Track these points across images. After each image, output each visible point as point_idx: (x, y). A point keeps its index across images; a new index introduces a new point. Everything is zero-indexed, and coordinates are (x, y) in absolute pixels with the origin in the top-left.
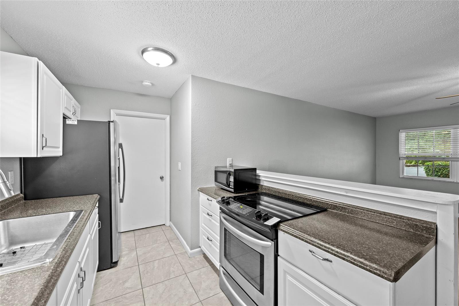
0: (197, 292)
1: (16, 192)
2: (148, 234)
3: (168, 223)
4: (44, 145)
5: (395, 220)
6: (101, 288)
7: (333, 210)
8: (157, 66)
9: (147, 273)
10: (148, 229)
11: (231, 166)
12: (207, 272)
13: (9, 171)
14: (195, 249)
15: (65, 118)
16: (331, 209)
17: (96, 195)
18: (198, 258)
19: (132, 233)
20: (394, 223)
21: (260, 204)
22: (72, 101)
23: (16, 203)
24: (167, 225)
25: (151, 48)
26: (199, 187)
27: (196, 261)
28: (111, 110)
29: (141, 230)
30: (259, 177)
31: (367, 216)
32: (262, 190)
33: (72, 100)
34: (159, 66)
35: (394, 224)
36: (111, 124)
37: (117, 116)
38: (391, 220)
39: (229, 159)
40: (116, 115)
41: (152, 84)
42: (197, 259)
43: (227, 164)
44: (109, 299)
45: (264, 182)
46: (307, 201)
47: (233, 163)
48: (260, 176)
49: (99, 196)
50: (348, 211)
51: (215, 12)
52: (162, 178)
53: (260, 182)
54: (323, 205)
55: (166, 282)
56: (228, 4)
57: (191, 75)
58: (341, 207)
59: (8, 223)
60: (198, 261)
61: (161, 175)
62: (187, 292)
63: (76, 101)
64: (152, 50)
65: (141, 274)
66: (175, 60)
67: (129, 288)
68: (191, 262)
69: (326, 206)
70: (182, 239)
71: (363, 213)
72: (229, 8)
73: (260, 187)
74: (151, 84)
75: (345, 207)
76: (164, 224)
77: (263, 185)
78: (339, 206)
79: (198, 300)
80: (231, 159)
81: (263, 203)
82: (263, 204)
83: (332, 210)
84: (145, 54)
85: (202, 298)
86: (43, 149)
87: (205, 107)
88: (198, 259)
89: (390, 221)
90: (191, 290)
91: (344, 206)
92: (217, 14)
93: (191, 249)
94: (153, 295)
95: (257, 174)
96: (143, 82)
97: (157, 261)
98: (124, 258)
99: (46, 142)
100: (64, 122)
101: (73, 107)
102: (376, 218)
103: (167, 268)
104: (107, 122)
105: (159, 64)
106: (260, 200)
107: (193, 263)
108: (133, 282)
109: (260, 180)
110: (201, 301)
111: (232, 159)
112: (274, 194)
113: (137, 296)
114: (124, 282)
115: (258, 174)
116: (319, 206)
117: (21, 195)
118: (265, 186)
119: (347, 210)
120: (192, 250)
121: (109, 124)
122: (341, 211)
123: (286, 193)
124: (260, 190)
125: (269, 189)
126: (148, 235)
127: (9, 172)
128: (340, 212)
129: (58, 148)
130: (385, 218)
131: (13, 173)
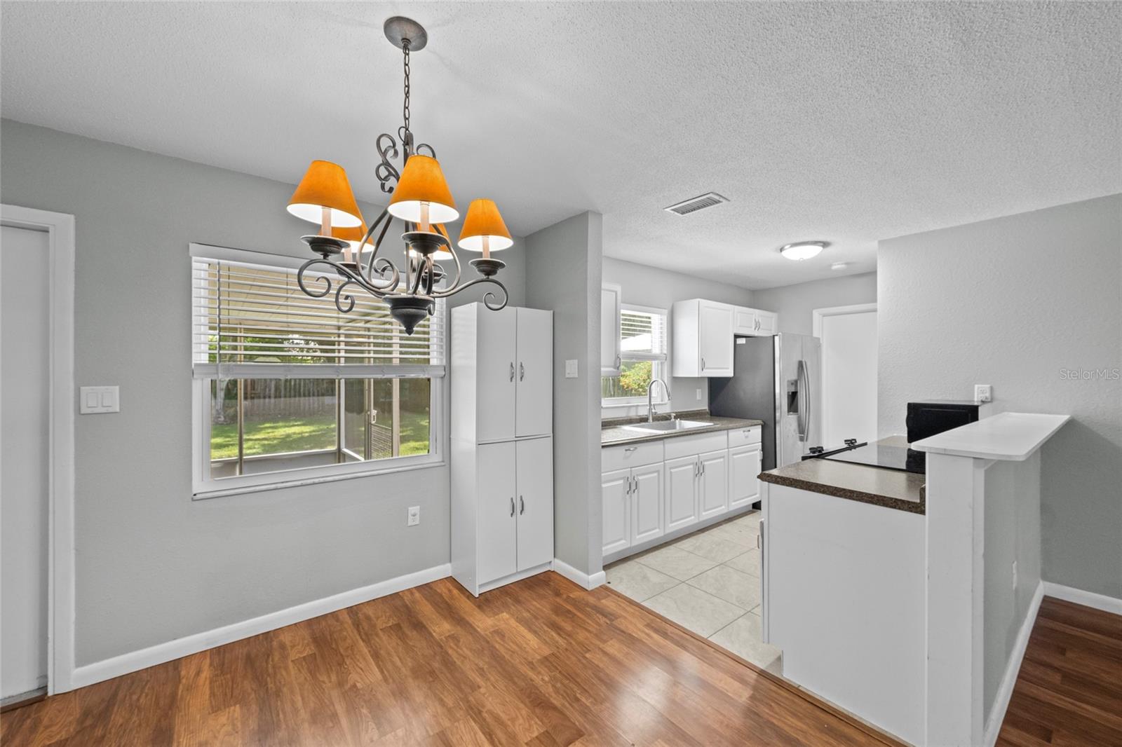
1: (704, 406)
4: (703, 367)
13: (699, 387)
15: (736, 336)
23: (701, 415)
25: (789, 246)
28: (813, 311)
36: (776, 338)
37: (822, 318)
39: (978, 388)
41: (846, 264)
43: (973, 397)
47: (996, 396)
49: (762, 423)
59: (684, 422)
66: (825, 244)
74: (845, 266)
80: (989, 386)
84: (783, 252)
86: (702, 370)
99: (705, 364)
100: (735, 342)
101: (756, 320)
111: (991, 387)
117: (708, 410)
121: (774, 338)
127: (698, 390)
129: (729, 368)
131: (700, 390)
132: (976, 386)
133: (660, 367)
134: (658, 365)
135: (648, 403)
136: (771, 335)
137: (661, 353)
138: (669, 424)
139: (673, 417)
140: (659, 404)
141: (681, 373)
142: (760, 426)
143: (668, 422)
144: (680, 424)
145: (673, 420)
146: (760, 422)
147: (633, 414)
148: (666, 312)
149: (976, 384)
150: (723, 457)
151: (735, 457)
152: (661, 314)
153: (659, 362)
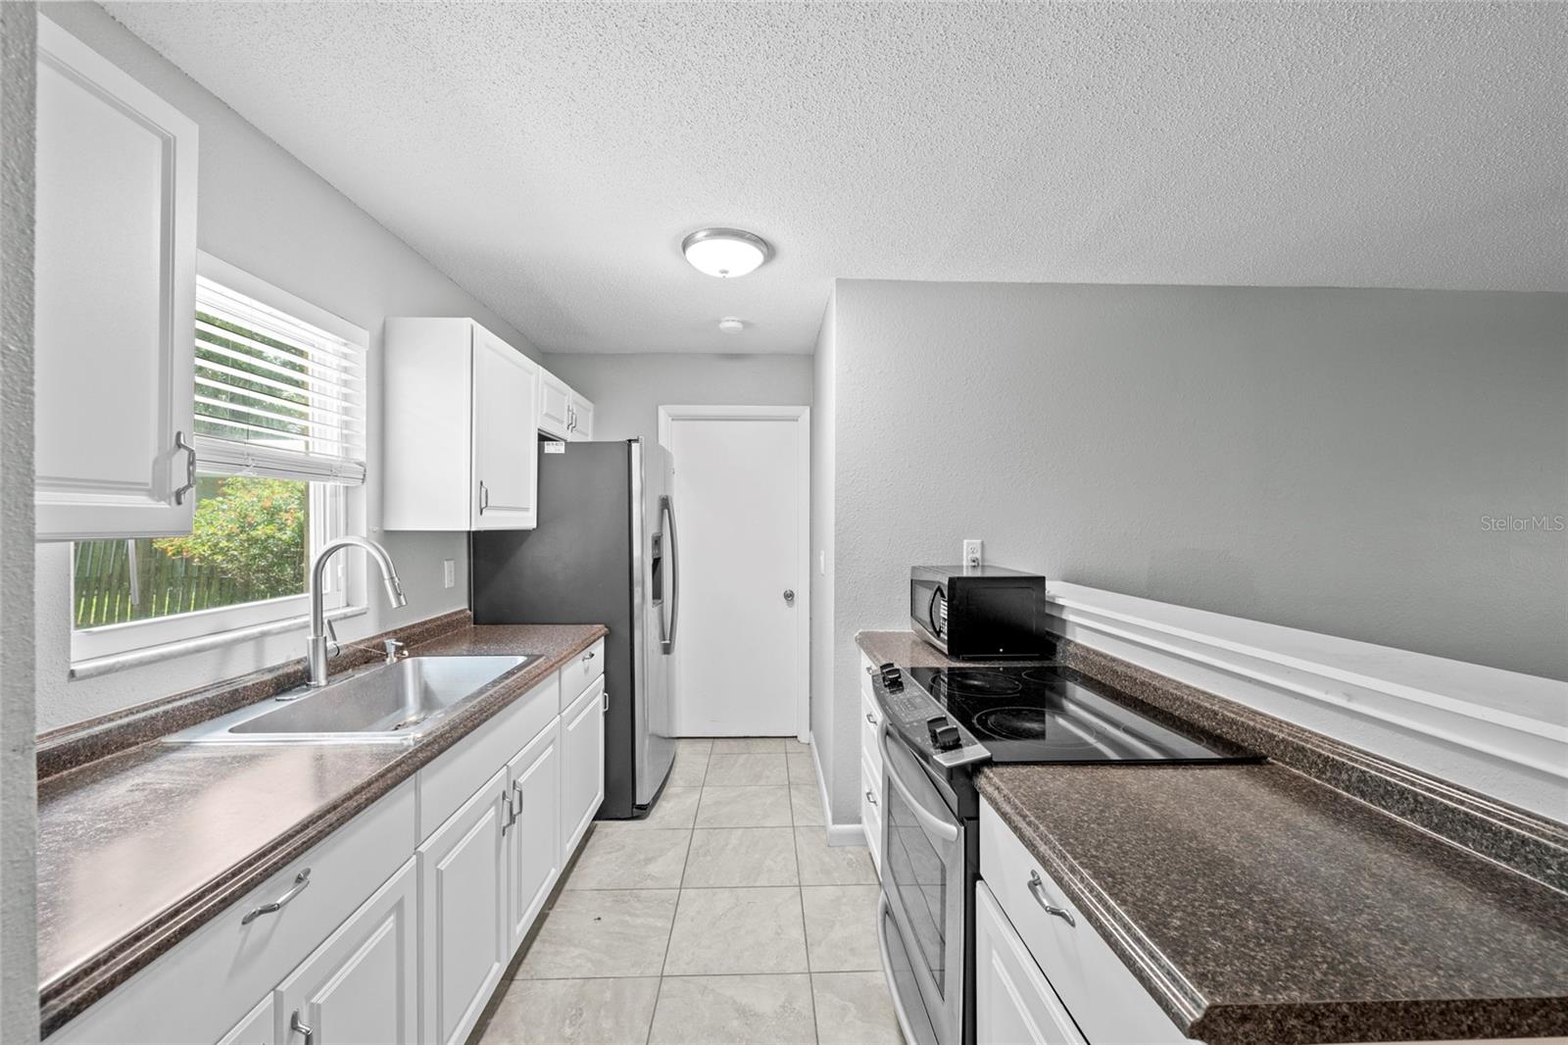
0: (812, 945)
1: (460, 604)
2: (746, 755)
3: (805, 736)
4: (484, 505)
5: (1553, 856)
6: (598, 859)
7: (1292, 765)
8: (721, 275)
9: (705, 855)
10: (749, 741)
11: (976, 564)
12: (864, 900)
13: (447, 560)
14: (848, 823)
15: (543, 438)
16: (1284, 762)
17: (600, 626)
18: (852, 854)
19: (708, 744)
20: (1549, 867)
21: (1061, 711)
22: (566, 398)
23: (455, 628)
24: (803, 741)
25: (704, 233)
26: (860, 631)
27: (844, 859)
28: (660, 407)
29: (731, 742)
30: (1061, 613)
31: (1424, 815)
32: (1065, 658)
33: (565, 395)
34: (727, 276)
35: (1549, 871)
36: (635, 446)
37: (675, 422)
38: (1532, 852)
39: (968, 544)
40: (670, 419)
41: (743, 322)
42: (850, 856)
43: (962, 560)
44: (605, 887)
45: (1078, 629)
46: (1203, 717)
47: (988, 556)
48: (1062, 607)
49: (606, 629)
50: (1349, 780)
51: (809, 97)
52: (789, 596)
53: (1064, 631)
54: (1257, 741)
55: (741, 892)
56: (835, 64)
57: (834, 278)
58: (1320, 755)
59: (420, 664)
60: (849, 864)
61: (788, 588)
62: (782, 936)
63: (577, 395)
64: (706, 236)
65: (691, 852)
66: (770, 250)
67: (653, 878)
68: (827, 859)
69: (1267, 746)
70: (824, 785)
71: (1407, 799)
72: (840, 72)
73: (1060, 646)
74: (740, 326)
75: (1337, 758)
76: (796, 737)
77: (1070, 642)
78: (1313, 752)
79: (803, 967)
80: (979, 541)
81: (1071, 707)
82: (1072, 711)
83: (1287, 764)
84: (690, 251)
85: (815, 966)
86: (481, 513)
87: (881, 372)
88: (852, 857)
89: (1531, 856)
90: (796, 933)
91: (1331, 756)
92: (816, 98)
93: (835, 822)
94: (699, 913)
95: (1047, 599)
96: (720, 322)
97: (740, 832)
98: (668, 802)
99: (487, 497)
100: (540, 449)
101: (569, 410)
102: (1466, 830)
103: (757, 856)
104: (624, 442)
105: (726, 272)
106: (1063, 693)
107: (833, 865)
108: (666, 866)
109: (1064, 621)
110: (810, 973)
111: (982, 543)
112: (1099, 677)
113: (663, 901)
114: (648, 861)
115: (1053, 598)
116: (1243, 741)
117: (468, 611)
118: (1076, 645)
119: (1345, 776)
120: (838, 823)
121: (630, 446)
122: (1320, 774)
123: (1135, 680)
124: (1060, 660)
125: (1085, 658)
126: (742, 759)
127: (446, 563)
128: (1318, 778)
129: (527, 509)
130: (1507, 838)
131: (452, 562)
132: (965, 541)
133: (341, 499)
134: (335, 495)
135: (310, 619)
136: (625, 439)
137: (347, 459)
138: (384, 674)
139: (391, 650)
140: (346, 617)
141: (410, 519)
142: (602, 643)
143: (375, 669)
144: (418, 669)
145: (391, 659)
146: (600, 629)
147: (242, 668)
148: (365, 336)
149: (964, 538)
150: (553, 740)
151: (570, 729)
152: (349, 340)
153: (340, 484)
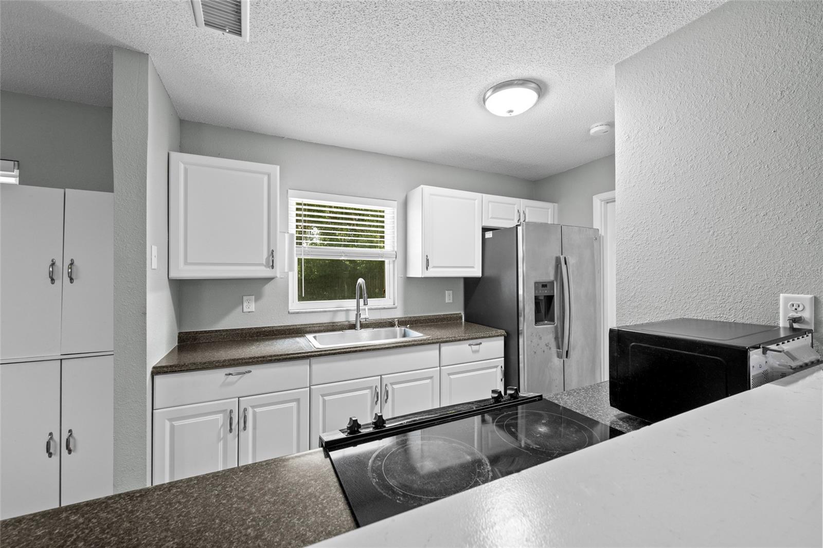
15: (485, 230)
17: (501, 331)
28: (593, 197)
33: (515, 205)
36: (519, 228)
40: (604, 203)
41: (607, 124)
63: (532, 202)
80: (809, 296)
86: (427, 269)
100: (483, 236)
101: (518, 212)
104: (516, 227)
111: (816, 301)
117: (461, 315)
127: (446, 291)
129: (472, 267)
131: (451, 292)
132: (781, 295)
133: (391, 265)
137: (393, 250)
139: (396, 323)
142: (503, 338)
146: (503, 332)
148: (396, 204)
149: (780, 291)
150: (431, 378)
151: (452, 377)
153: (390, 260)
